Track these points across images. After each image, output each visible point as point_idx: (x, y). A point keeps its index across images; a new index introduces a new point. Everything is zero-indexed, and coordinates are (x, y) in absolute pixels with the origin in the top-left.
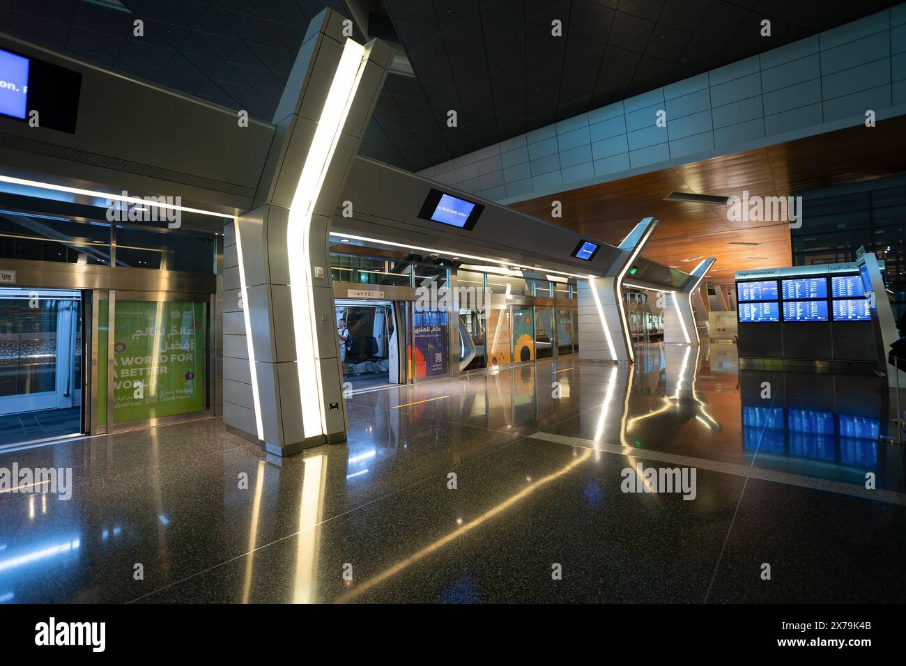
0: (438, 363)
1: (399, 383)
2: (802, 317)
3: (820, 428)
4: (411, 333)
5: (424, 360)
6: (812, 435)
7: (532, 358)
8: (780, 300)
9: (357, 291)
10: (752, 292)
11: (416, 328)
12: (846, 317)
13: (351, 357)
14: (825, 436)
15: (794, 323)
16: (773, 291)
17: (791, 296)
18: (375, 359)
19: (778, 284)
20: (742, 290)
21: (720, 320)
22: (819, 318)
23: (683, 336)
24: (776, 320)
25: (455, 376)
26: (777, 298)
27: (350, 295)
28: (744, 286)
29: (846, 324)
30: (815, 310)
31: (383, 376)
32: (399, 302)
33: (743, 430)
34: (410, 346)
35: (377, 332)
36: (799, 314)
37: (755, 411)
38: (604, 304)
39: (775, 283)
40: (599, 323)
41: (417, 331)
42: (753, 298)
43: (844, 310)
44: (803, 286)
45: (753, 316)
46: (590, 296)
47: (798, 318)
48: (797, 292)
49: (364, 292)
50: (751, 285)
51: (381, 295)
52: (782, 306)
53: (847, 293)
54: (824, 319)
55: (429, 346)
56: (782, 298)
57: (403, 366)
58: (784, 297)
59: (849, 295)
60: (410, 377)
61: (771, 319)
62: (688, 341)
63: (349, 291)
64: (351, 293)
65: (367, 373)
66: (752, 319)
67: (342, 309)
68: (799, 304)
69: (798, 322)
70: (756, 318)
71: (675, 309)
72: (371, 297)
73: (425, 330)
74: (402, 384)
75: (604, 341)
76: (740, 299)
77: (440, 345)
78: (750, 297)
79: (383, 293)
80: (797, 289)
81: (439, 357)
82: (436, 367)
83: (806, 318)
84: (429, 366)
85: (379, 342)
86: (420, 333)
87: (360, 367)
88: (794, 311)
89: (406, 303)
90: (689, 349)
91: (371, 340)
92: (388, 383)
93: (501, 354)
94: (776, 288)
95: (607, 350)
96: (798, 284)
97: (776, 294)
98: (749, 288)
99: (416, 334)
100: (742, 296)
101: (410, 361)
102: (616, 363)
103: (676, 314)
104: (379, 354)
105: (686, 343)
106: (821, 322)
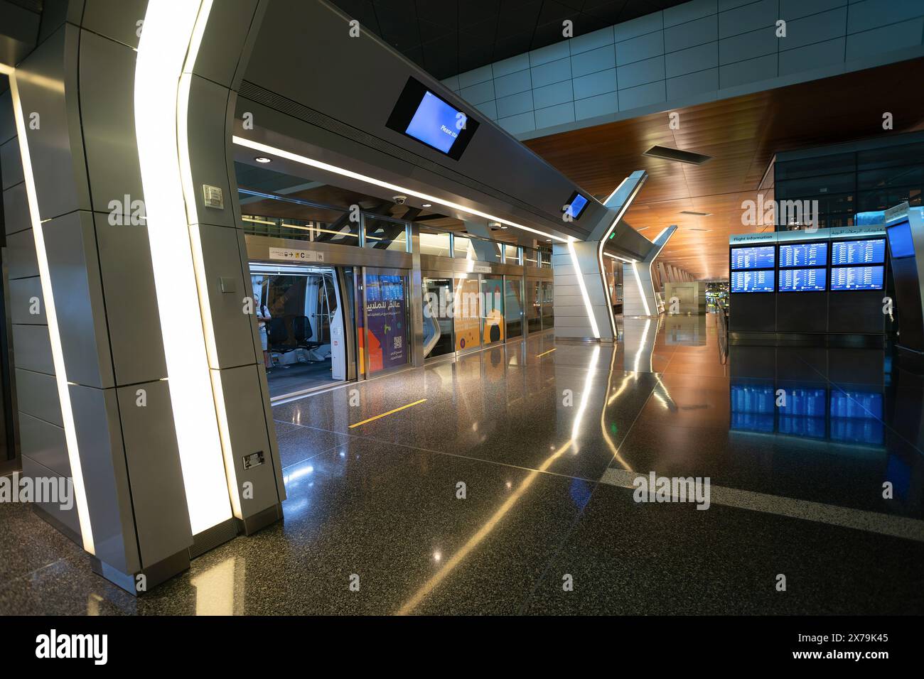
0: (398, 350)
1: (347, 380)
2: (798, 287)
3: (810, 410)
4: (363, 312)
5: (380, 347)
6: (801, 417)
7: (502, 338)
8: (776, 268)
9: (283, 250)
10: (747, 259)
11: (369, 303)
12: (845, 286)
13: (277, 343)
14: (814, 417)
15: (790, 293)
16: (769, 258)
17: (788, 264)
18: (309, 346)
19: (775, 251)
20: (736, 256)
21: (676, 292)
22: (816, 287)
23: (643, 309)
24: (771, 290)
25: (420, 365)
26: (773, 266)
27: (272, 256)
28: (739, 253)
29: (844, 293)
30: (812, 279)
31: (322, 369)
32: (344, 268)
33: (731, 415)
34: (361, 329)
35: (310, 309)
36: (795, 284)
37: (744, 392)
38: (586, 273)
39: (772, 248)
40: (579, 295)
41: (369, 308)
42: (747, 266)
43: (844, 278)
44: (802, 252)
45: (746, 286)
46: (568, 264)
47: (794, 288)
48: (795, 259)
49: (294, 251)
50: (747, 251)
51: (320, 257)
52: (778, 274)
53: (847, 260)
54: (822, 289)
55: (386, 327)
56: (779, 265)
57: (352, 356)
58: (781, 265)
59: (849, 262)
60: (361, 371)
61: (766, 289)
62: (648, 313)
63: (271, 250)
64: (274, 253)
65: (298, 364)
66: (746, 289)
67: (260, 279)
68: (796, 272)
69: (795, 292)
70: (749, 289)
71: (635, 281)
72: (305, 260)
73: (380, 306)
74: (352, 380)
75: (585, 316)
76: (733, 267)
77: (399, 325)
78: (744, 265)
79: (322, 254)
80: (795, 255)
81: (398, 342)
82: (395, 356)
83: (803, 288)
84: (386, 354)
85: (313, 322)
86: (374, 311)
87: (289, 357)
88: (791, 280)
89: (355, 269)
90: (648, 322)
91: (303, 319)
92: (331, 379)
93: (470, 334)
94: (773, 255)
95: (588, 326)
96: (796, 250)
97: (773, 261)
98: (744, 255)
99: (368, 313)
100: (736, 263)
101: (361, 350)
102: (598, 341)
103: (636, 286)
104: (314, 339)
105: (646, 316)
106: (818, 292)
